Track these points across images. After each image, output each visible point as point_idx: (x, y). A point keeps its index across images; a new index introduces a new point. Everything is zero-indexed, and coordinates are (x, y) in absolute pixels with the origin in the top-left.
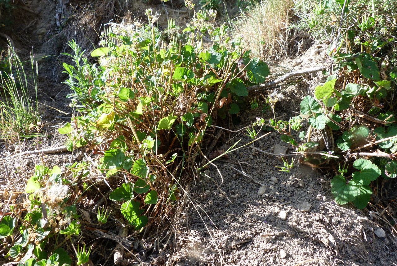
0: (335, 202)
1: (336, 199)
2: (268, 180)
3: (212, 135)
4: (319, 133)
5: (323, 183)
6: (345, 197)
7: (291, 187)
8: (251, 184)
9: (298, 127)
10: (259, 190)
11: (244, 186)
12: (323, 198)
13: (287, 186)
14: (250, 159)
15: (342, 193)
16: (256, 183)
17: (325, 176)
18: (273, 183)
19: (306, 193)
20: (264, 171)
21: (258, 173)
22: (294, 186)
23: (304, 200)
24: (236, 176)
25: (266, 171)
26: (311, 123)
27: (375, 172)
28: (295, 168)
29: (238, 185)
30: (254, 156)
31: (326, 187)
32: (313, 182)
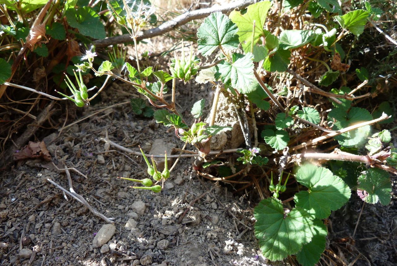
0: (260, 254)
1: (263, 249)
2: (127, 208)
3: (27, 113)
4: (232, 115)
5: (238, 213)
6: (281, 246)
7: (172, 224)
8: (84, 217)
9: (188, 69)
10: (97, 234)
11: (64, 223)
12: (239, 248)
13: (164, 223)
14: (98, 162)
15: (275, 236)
16: (96, 217)
17: (241, 199)
18: (135, 215)
19: (204, 238)
20: (123, 187)
21: (107, 193)
22: (179, 221)
23: (197, 259)
24: (54, 199)
25: (126, 189)
26: (220, 74)
27: (339, 192)
28: (186, 184)
29: (50, 222)
30: (106, 158)
31: (242, 222)
32: (218, 212)
